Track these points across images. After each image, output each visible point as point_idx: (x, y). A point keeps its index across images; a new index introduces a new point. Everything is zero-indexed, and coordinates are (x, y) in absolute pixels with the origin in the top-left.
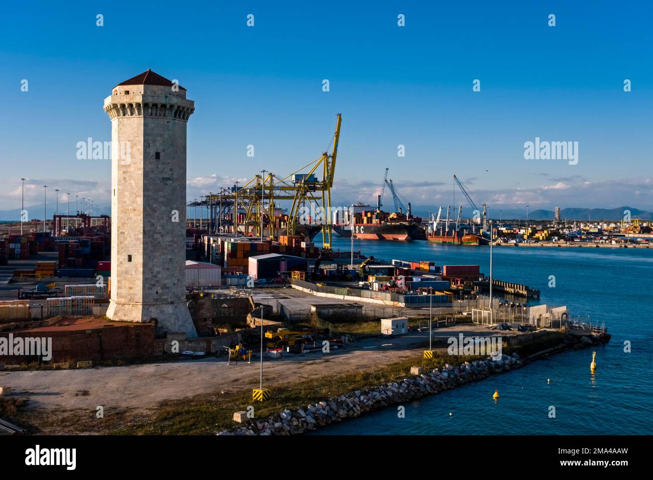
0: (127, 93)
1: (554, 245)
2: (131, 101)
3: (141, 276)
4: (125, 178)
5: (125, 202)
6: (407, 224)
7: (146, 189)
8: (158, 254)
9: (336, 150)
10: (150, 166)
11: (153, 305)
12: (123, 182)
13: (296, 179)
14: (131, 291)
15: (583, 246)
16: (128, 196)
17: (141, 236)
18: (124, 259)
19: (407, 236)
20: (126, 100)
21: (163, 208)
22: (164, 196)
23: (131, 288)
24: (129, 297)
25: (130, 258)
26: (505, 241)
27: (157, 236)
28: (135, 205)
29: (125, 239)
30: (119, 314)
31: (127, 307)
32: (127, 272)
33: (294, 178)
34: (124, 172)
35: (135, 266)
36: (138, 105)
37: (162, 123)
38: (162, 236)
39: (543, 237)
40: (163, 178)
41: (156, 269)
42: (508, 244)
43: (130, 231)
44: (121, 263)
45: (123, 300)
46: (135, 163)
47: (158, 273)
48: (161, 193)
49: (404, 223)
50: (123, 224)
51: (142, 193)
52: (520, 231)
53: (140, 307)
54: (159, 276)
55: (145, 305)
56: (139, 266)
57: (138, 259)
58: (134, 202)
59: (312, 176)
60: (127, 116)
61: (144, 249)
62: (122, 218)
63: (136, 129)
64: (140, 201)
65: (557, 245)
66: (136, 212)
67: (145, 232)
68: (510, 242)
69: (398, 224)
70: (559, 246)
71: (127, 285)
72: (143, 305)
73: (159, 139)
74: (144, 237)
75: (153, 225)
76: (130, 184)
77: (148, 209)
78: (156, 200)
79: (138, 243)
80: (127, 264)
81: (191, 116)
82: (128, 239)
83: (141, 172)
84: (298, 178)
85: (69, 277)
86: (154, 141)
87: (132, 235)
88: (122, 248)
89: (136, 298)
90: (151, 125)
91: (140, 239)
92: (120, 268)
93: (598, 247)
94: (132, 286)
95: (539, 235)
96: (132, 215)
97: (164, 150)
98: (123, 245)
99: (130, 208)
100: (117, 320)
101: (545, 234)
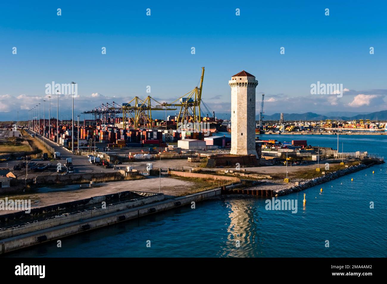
0: (241, 79)
1: (299, 134)
2: (243, 82)
3: (246, 140)
4: (240, 108)
5: (240, 116)
6: (216, 123)
7: (248, 111)
8: (251, 133)
9: (202, 85)
10: (249, 103)
11: (250, 150)
12: (239, 109)
13: (183, 100)
14: (243, 145)
15: (314, 134)
16: (241, 113)
17: (246, 127)
18: (240, 135)
19: (216, 129)
20: (241, 81)
21: (252, 118)
22: (252, 114)
23: (242, 144)
24: (242, 147)
25: (242, 134)
26: (274, 132)
27: (251, 127)
28: (244, 117)
29: (240, 128)
30: (239, 153)
31: (241, 150)
32: (241, 139)
33: (181, 100)
34: (240, 105)
35: (244, 137)
36: (246, 83)
37: (252, 89)
38: (252, 127)
39: (291, 130)
40: (252, 108)
41: (251, 138)
42: (276, 133)
43: (242, 125)
44: (239, 136)
45: (239, 148)
46: (244, 102)
47: (251, 139)
48: (252, 113)
49: (214, 123)
50: (239, 123)
51: (247, 113)
52: (277, 127)
53: (246, 150)
54: (251, 140)
55: (248, 150)
56: (245, 137)
57: (245, 134)
58: (243, 115)
59: (191, 99)
60: (241, 87)
61: (247, 131)
62: (239, 121)
63: (244, 91)
64: (246, 115)
65: (301, 133)
66: (244, 119)
67: (247, 125)
68: (277, 132)
69: (211, 123)
70: (302, 134)
71: (241, 143)
72: (247, 150)
73: (251, 94)
74: (247, 127)
75: (250, 123)
76: (242, 109)
77: (248, 118)
78: (250, 114)
79: (245, 129)
80: (241, 136)
81: (257, 86)
82: (241, 128)
83: (246, 105)
84: (184, 100)
85: (132, 147)
86: (250, 95)
87: (243, 126)
88: (239, 131)
89: (244, 147)
90: (249, 90)
91: (246, 128)
92: (238, 138)
93: (321, 134)
94: (243, 143)
95: (288, 129)
96: (243, 120)
97: (252, 98)
98: (239, 130)
99: (242, 117)
100: (238, 155)
101: (292, 128)
